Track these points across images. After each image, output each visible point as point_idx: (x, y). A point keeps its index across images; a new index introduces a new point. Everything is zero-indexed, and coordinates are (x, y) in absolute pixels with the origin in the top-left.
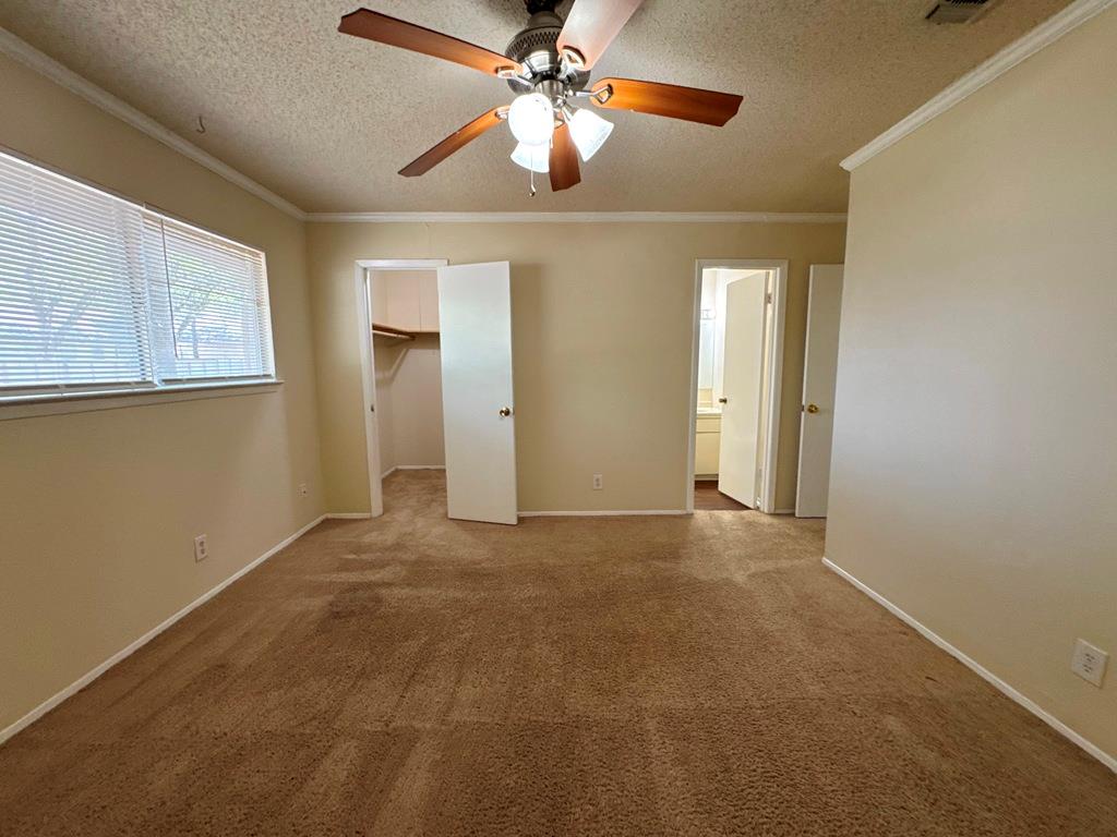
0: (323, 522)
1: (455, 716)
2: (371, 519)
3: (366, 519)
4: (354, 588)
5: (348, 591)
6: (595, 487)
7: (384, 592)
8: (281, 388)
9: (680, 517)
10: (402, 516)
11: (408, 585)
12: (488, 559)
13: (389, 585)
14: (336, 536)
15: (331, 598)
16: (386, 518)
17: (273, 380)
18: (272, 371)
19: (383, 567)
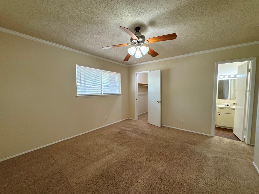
0: (128, 119)
1: (121, 152)
2: (135, 120)
3: (134, 120)
4: (124, 130)
5: (123, 130)
6: (182, 123)
7: (127, 132)
8: (121, 95)
9: (208, 136)
10: (140, 121)
11: (131, 132)
12: (148, 132)
13: (128, 131)
14: (128, 122)
15: (120, 130)
16: (138, 121)
17: (120, 94)
18: (120, 92)
19: (130, 128)
